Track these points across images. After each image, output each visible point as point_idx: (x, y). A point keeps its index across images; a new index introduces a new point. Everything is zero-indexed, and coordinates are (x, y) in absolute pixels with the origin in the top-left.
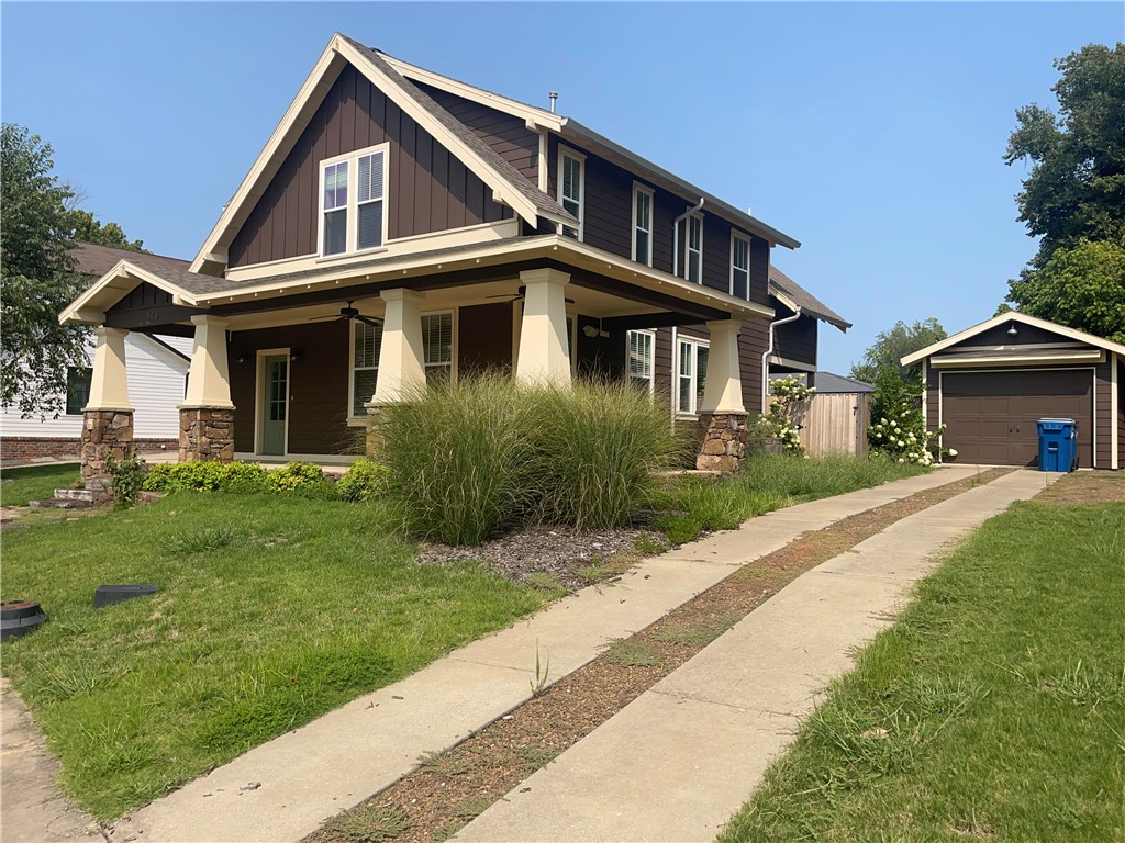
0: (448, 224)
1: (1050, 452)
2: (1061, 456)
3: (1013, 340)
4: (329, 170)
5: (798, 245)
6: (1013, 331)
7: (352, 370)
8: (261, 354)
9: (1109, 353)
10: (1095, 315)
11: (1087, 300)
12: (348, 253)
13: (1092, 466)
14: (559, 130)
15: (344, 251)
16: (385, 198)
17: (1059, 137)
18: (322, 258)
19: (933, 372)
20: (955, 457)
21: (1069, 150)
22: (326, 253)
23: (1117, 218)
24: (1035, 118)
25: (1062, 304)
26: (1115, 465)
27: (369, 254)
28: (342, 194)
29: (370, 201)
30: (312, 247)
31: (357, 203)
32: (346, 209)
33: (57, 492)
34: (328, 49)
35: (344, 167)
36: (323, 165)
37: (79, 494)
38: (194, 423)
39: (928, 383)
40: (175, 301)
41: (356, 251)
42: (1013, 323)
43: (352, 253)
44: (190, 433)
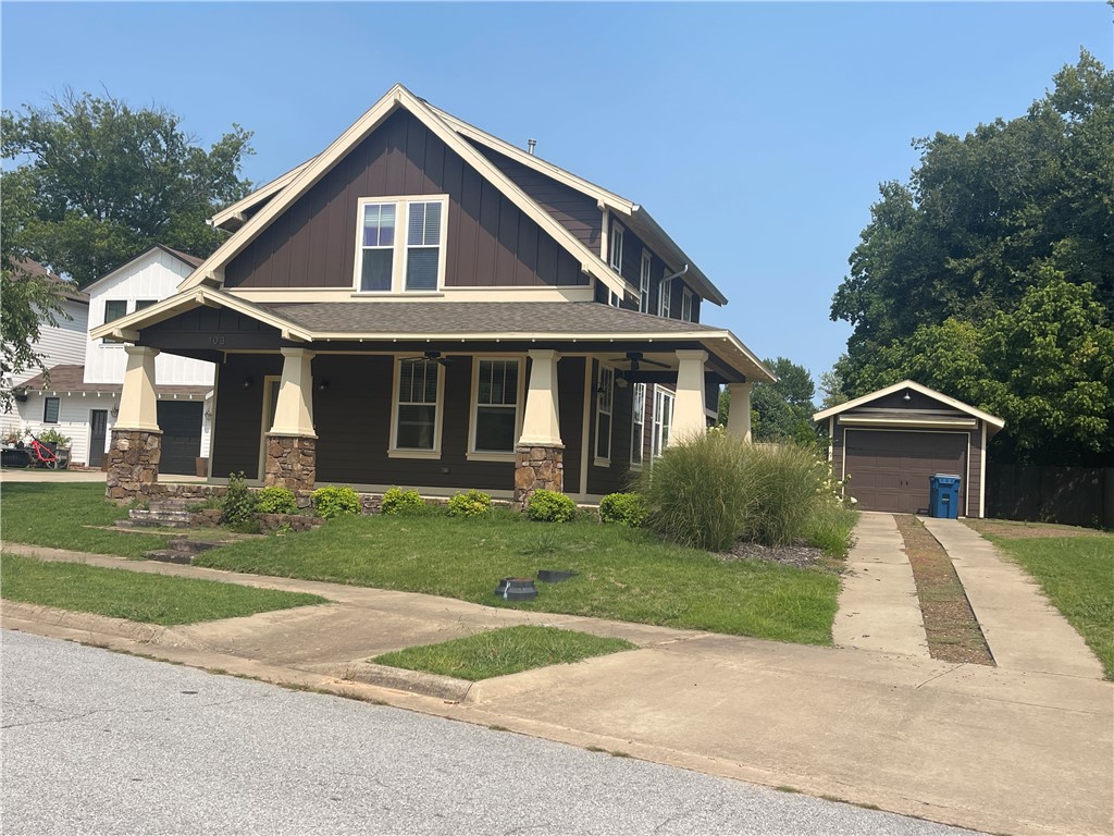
0: (514, 281)
1: (944, 503)
2: (951, 506)
3: (907, 405)
4: (368, 208)
5: (726, 302)
6: (908, 397)
7: (396, 404)
8: (269, 379)
9: (980, 421)
10: (963, 387)
11: (958, 373)
12: (393, 292)
13: (964, 515)
14: (629, 213)
15: (390, 289)
16: (442, 246)
17: (913, 214)
18: (359, 292)
19: (839, 428)
20: (854, 504)
21: (923, 227)
22: (363, 289)
23: (964, 296)
24: (896, 194)
25: (937, 374)
26: (982, 515)
27: (421, 296)
28: (388, 234)
29: (423, 246)
30: (346, 281)
31: (406, 246)
32: (392, 250)
33: (134, 512)
34: (387, 97)
35: (390, 208)
36: (362, 202)
37: (169, 514)
38: (288, 451)
39: (834, 438)
40: (285, 335)
41: (403, 291)
42: (908, 390)
43: (399, 293)
44: (281, 459)
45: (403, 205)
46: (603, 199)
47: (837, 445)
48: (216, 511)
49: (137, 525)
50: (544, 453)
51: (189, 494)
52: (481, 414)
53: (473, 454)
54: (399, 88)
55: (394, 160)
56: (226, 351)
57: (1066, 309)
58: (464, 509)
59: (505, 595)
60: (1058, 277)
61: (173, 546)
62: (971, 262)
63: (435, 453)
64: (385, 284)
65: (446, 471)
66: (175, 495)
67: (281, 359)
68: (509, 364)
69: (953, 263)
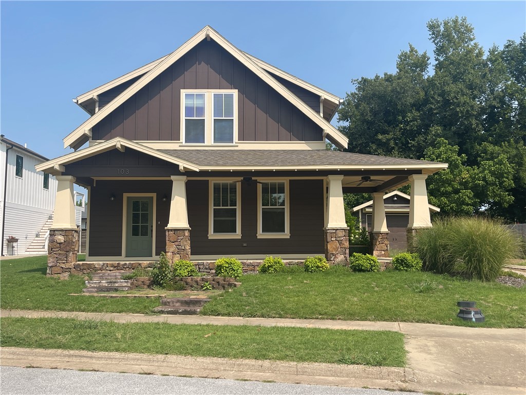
0: (279, 138)
4: (187, 95)
6: (396, 199)
7: (212, 208)
8: (126, 196)
12: (206, 144)
15: (204, 142)
16: (235, 118)
18: (184, 144)
19: (364, 214)
22: (186, 142)
27: (224, 146)
28: (201, 110)
29: (224, 118)
30: (175, 137)
31: (213, 118)
32: (204, 120)
33: (89, 283)
34: (201, 32)
35: (201, 96)
36: (183, 92)
37: (115, 282)
38: (181, 238)
39: (362, 219)
40: (181, 168)
41: (212, 143)
42: (396, 196)
43: (210, 144)
44: (177, 243)
45: (209, 95)
46: (324, 95)
47: (363, 222)
48: (145, 278)
49: (100, 291)
50: (344, 233)
51: (112, 268)
52: (265, 213)
53: (261, 235)
54: (208, 28)
55: (202, 68)
56: (95, 179)
57: (450, 158)
58: (318, 267)
59: (474, 320)
60: (446, 143)
61: (165, 304)
62: (388, 136)
63: (238, 235)
64: (201, 139)
65: (245, 245)
66: (101, 269)
67: (171, 182)
68: (279, 184)
69: (380, 137)
